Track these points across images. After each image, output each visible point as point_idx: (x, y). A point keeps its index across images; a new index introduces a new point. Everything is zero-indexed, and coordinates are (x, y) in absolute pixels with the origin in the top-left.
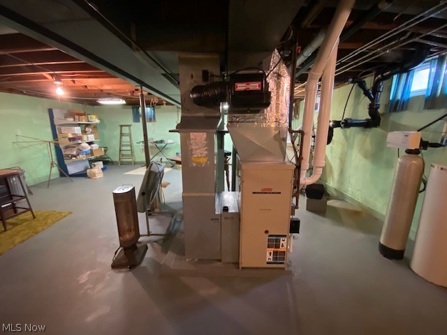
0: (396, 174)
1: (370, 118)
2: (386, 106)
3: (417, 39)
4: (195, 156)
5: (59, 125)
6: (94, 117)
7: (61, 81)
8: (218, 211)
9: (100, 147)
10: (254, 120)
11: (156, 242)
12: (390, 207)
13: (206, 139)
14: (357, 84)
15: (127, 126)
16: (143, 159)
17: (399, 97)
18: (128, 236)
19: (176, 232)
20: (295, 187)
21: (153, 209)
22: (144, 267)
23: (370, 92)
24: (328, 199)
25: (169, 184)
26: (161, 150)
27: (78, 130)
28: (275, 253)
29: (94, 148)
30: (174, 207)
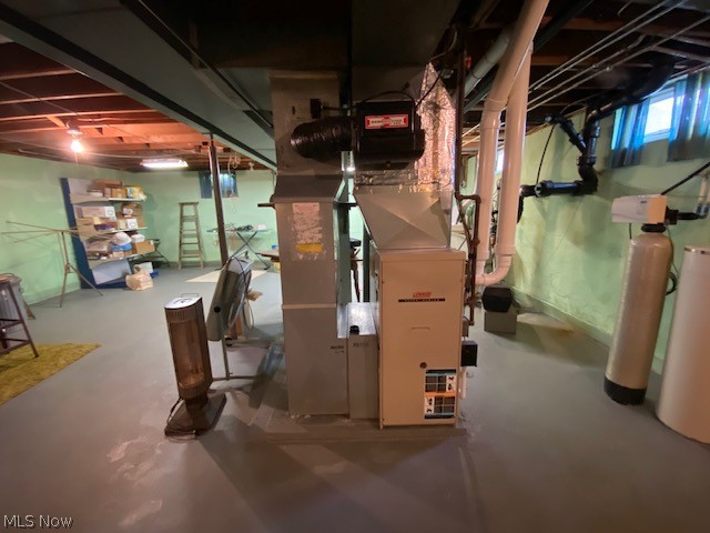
0: (629, 264)
1: (581, 179)
2: (606, 159)
3: (654, 47)
4: (302, 242)
5: (78, 204)
6: (136, 189)
7: (78, 129)
8: (342, 333)
9: (147, 240)
10: (399, 181)
11: (240, 389)
12: (620, 321)
13: (320, 213)
14: (558, 125)
15: (191, 204)
16: (218, 257)
17: (626, 145)
18: (192, 381)
19: (274, 372)
20: (467, 290)
21: (234, 337)
22: (221, 432)
23: (581, 137)
24: (519, 313)
25: (261, 294)
26: (248, 241)
27: (110, 212)
28: (438, 400)
29: (137, 241)
30: (270, 332)
